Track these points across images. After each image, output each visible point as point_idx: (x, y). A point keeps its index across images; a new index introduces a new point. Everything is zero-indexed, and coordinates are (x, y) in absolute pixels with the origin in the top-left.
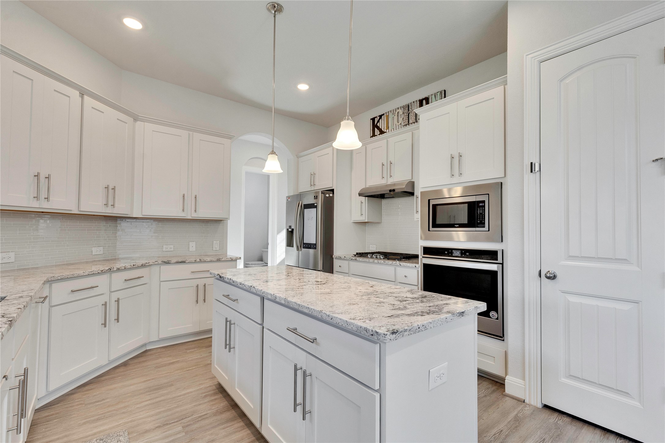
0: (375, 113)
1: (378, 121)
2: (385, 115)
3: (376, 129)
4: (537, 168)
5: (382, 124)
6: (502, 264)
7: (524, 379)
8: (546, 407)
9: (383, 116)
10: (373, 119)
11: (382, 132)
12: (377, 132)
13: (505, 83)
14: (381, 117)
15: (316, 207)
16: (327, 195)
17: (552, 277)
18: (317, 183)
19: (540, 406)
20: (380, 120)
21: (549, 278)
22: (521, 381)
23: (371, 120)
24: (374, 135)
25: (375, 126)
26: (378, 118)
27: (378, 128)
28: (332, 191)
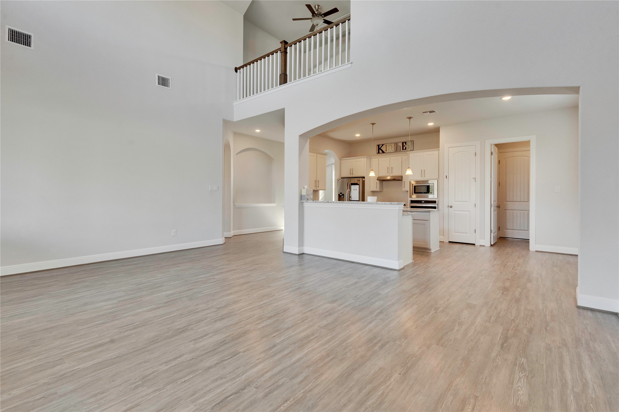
0: (380, 143)
1: (381, 147)
2: (385, 145)
3: (380, 150)
4: (448, 177)
5: (383, 148)
6: (438, 204)
7: (444, 236)
8: (450, 242)
9: (384, 145)
10: (379, 146)
11: (383, 152)
12: (380, 151)
13: (439, 150)
14: (383, 145)
15: (359, 185)
16: (363, 180)
17: (451, 207)
18: (354, 173)
19: (448, 242)
20: (382, 147)
21: (450, 207)
22: (443, 237)
23: (378, 146)
24: (379, 152)
25: (379, 149)
26: (381, 145)
27: (381, 150)
28: (364, 177)
